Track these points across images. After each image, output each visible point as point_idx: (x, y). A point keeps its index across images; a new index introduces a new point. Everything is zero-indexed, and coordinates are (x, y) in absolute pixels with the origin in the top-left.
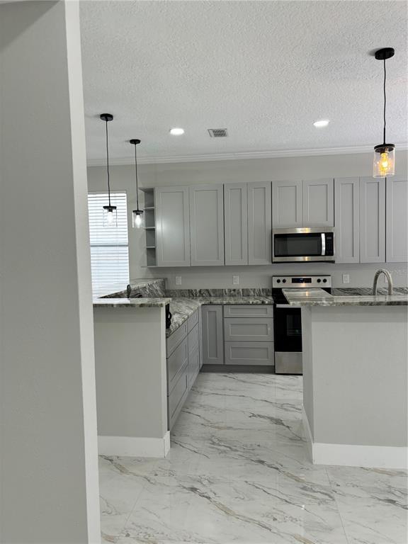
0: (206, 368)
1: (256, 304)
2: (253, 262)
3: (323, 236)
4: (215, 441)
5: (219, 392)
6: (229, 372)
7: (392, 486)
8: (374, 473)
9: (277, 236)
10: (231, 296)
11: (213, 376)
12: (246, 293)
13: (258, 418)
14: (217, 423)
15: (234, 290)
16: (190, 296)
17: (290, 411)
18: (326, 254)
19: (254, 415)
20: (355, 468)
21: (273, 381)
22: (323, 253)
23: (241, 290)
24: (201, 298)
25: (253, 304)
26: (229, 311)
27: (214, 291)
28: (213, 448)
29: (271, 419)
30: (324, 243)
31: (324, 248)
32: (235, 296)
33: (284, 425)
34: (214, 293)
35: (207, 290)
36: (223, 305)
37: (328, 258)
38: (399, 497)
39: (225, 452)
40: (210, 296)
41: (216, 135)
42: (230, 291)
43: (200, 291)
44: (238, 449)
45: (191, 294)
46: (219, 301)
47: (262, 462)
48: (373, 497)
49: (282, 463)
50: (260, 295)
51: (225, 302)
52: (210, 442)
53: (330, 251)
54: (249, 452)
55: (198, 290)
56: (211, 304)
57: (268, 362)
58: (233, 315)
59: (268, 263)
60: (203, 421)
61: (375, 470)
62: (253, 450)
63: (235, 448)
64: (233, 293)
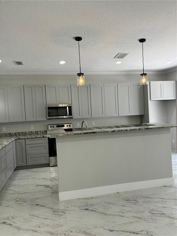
0: (18, 168)
1: (41, 137)
2: (39, 119)
3: (68, 108)
4: (18, 200)
5: (23, 178)
6: (29, 168)
7: (88, 203)
8: (82, 200)
9: (49, 108)
10: (30, 134)
11: (22, 171)
12: (37, 133)
13: (40, 186)
14: (20, 192)
15: (31, 132)
16: (10, 136)
17: (53, 181)
18: (69, 115)
19: (38, 185)
20: (75, 199)
21: (49, 170)
22: (68, 115)
23: (34, 132)
24: (15, 136)
25: (39, 137)
26: (28, 142)
27: (22, 133)
28: (16, 203)
29: (45, 186)
30: (68, 111)
31: (68, 113)
32: (32, 134)
33: (50, 187)
34: (22, 134)
35: (18, 133)
36: (25, 139)
37: (70, 117)
38: (90, 207)
39: (22, 204)
40: (20, 135)
41: (17, 64)
42: (29, 132)
43: (15, 133)
44: (28, 201)
45: (10, 135)
46: (23, 138)
47: (38, 205)
48: (80, 209)
49: (47, 203)
50: (43, 134)
51: (26, 138)
52: (16, 201)
53: (70, 114)
54: (33, 202)
55: (14, 133)
56: (19, 139)
57: (46, 162)
58: (30, 143)
59: (45, 119)
60: (13, 192)
61: (83, 199)
62: (35, 200)
63: (27, 201)
64: (31, 133)
